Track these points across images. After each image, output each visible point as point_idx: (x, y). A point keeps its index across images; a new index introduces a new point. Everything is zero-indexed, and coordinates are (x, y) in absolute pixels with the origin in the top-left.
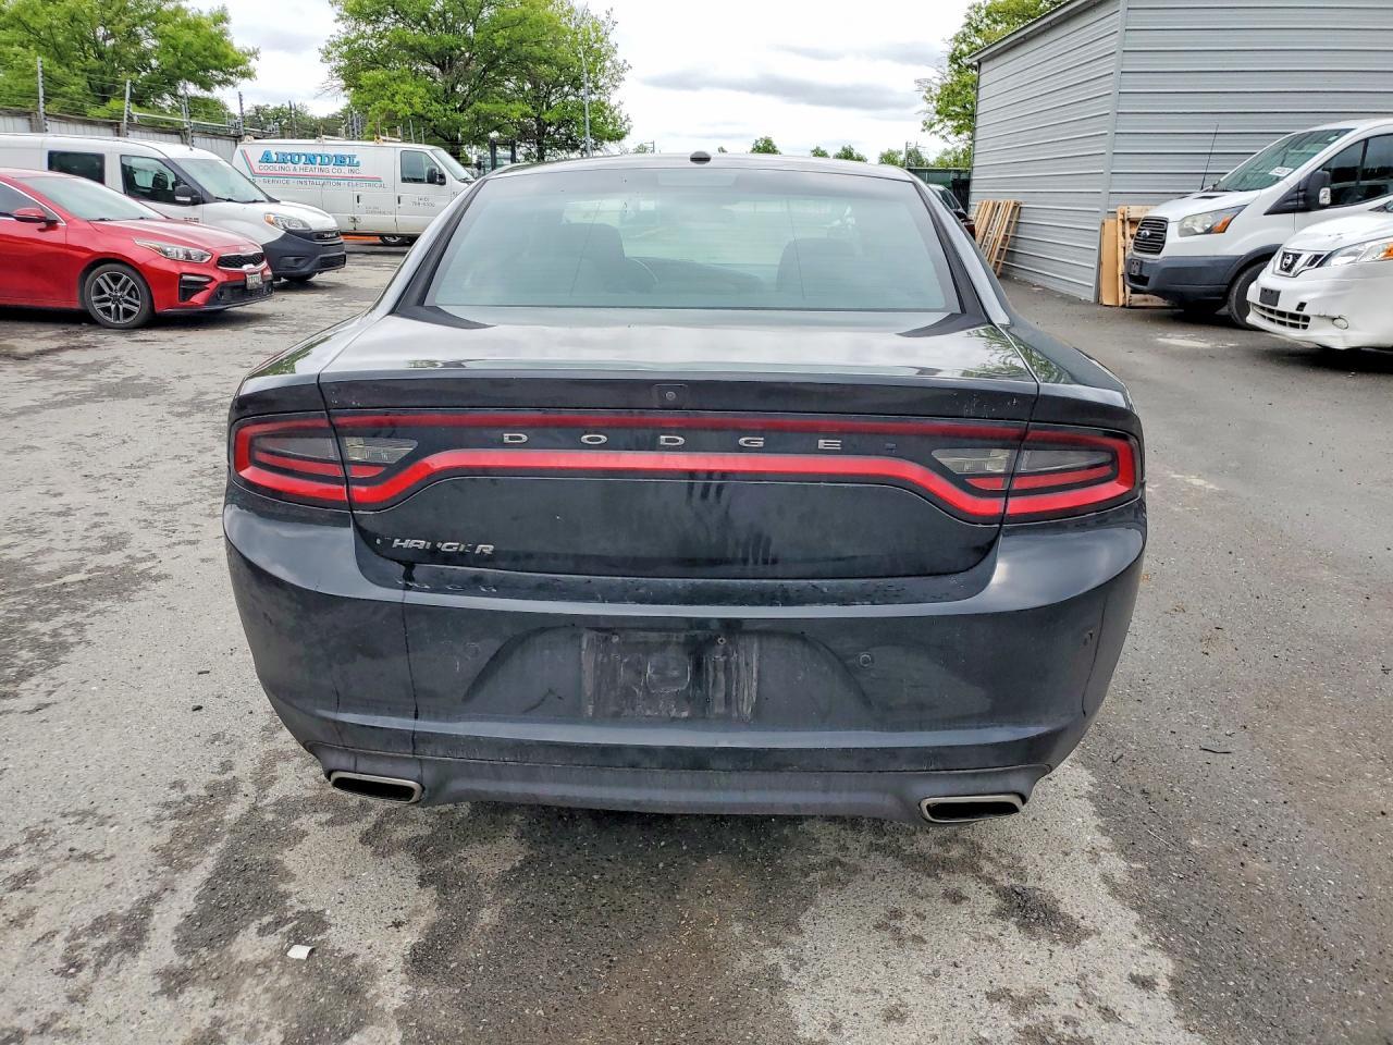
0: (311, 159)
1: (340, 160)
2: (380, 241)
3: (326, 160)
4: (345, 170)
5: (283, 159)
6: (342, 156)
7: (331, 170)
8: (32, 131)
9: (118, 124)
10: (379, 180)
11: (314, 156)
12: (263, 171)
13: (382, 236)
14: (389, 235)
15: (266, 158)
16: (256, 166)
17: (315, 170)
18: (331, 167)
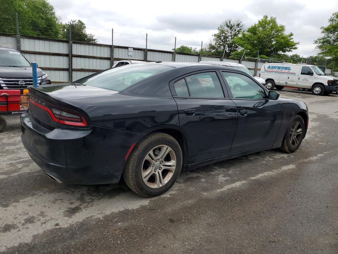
0: (279, 68)
1: (286, 68)
2: (298, 89)
3: (283, 68)
4: (287, 71)
5: (273, 67)
6: (287, 67)
7: (283, 71)
8: (220, 61)
9: (240, 59)
10: (295, 73)
11: (280, 67)
12: (268, 70)
13: (299, 88)
14: (301, 88)
15: (269, 67)
16: (266, 69)
17: (279, 70)
18: (284, 70)
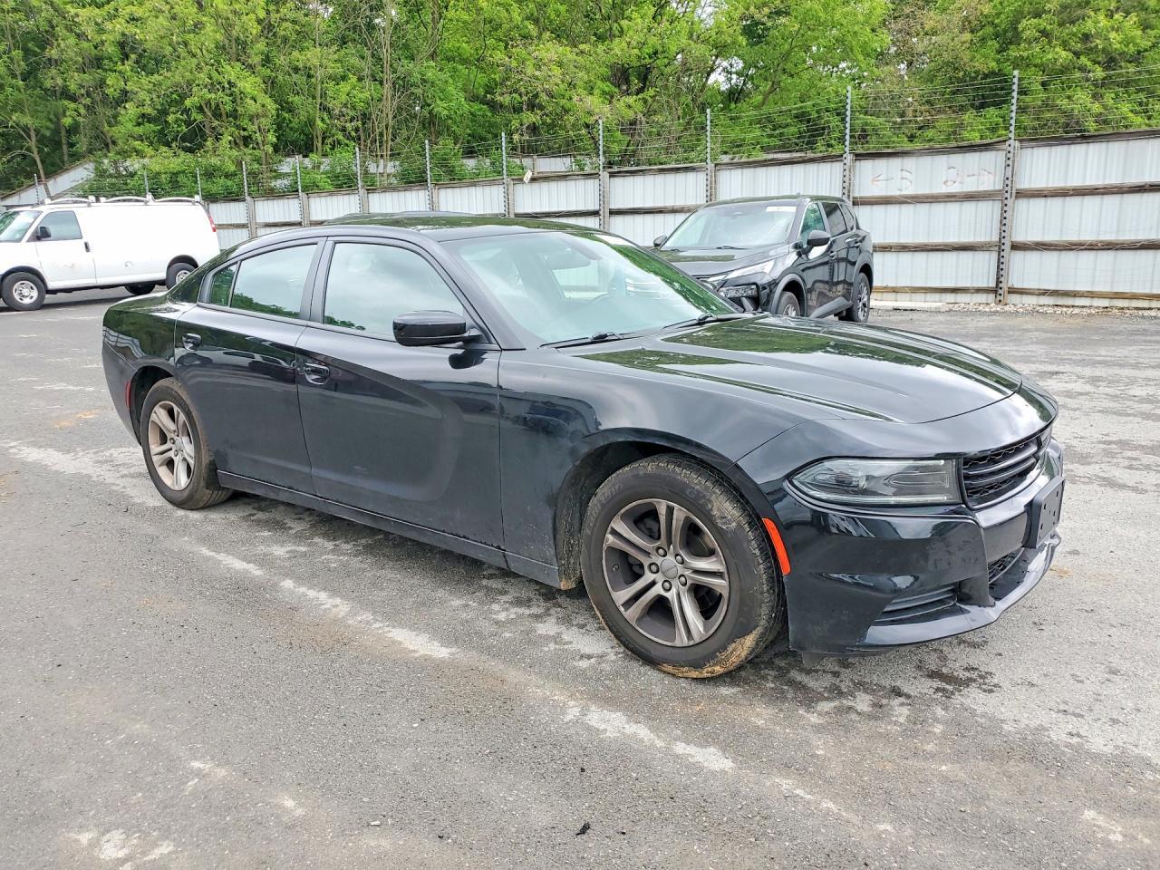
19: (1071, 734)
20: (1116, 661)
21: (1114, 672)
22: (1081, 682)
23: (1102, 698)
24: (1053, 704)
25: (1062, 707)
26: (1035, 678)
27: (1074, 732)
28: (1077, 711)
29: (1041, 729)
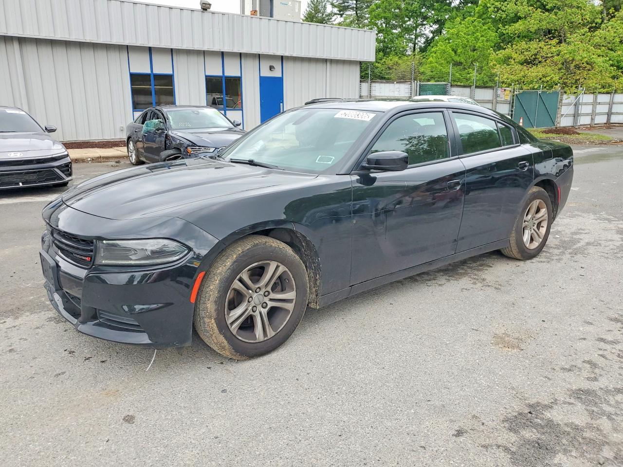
19: (5, 322)
20: (15, 356)
21: (11, 351)
22: (20, 339)
23: (6, 338)
24: (22, 326)
25: (17, 327)
26: (40, 331)
27: (4, 323)
28: (10, 329)
29: (17, 318)
